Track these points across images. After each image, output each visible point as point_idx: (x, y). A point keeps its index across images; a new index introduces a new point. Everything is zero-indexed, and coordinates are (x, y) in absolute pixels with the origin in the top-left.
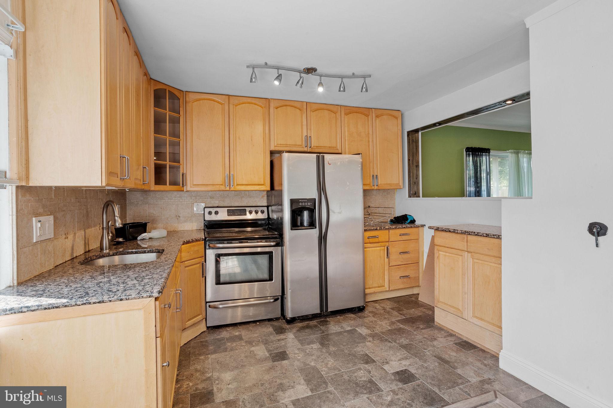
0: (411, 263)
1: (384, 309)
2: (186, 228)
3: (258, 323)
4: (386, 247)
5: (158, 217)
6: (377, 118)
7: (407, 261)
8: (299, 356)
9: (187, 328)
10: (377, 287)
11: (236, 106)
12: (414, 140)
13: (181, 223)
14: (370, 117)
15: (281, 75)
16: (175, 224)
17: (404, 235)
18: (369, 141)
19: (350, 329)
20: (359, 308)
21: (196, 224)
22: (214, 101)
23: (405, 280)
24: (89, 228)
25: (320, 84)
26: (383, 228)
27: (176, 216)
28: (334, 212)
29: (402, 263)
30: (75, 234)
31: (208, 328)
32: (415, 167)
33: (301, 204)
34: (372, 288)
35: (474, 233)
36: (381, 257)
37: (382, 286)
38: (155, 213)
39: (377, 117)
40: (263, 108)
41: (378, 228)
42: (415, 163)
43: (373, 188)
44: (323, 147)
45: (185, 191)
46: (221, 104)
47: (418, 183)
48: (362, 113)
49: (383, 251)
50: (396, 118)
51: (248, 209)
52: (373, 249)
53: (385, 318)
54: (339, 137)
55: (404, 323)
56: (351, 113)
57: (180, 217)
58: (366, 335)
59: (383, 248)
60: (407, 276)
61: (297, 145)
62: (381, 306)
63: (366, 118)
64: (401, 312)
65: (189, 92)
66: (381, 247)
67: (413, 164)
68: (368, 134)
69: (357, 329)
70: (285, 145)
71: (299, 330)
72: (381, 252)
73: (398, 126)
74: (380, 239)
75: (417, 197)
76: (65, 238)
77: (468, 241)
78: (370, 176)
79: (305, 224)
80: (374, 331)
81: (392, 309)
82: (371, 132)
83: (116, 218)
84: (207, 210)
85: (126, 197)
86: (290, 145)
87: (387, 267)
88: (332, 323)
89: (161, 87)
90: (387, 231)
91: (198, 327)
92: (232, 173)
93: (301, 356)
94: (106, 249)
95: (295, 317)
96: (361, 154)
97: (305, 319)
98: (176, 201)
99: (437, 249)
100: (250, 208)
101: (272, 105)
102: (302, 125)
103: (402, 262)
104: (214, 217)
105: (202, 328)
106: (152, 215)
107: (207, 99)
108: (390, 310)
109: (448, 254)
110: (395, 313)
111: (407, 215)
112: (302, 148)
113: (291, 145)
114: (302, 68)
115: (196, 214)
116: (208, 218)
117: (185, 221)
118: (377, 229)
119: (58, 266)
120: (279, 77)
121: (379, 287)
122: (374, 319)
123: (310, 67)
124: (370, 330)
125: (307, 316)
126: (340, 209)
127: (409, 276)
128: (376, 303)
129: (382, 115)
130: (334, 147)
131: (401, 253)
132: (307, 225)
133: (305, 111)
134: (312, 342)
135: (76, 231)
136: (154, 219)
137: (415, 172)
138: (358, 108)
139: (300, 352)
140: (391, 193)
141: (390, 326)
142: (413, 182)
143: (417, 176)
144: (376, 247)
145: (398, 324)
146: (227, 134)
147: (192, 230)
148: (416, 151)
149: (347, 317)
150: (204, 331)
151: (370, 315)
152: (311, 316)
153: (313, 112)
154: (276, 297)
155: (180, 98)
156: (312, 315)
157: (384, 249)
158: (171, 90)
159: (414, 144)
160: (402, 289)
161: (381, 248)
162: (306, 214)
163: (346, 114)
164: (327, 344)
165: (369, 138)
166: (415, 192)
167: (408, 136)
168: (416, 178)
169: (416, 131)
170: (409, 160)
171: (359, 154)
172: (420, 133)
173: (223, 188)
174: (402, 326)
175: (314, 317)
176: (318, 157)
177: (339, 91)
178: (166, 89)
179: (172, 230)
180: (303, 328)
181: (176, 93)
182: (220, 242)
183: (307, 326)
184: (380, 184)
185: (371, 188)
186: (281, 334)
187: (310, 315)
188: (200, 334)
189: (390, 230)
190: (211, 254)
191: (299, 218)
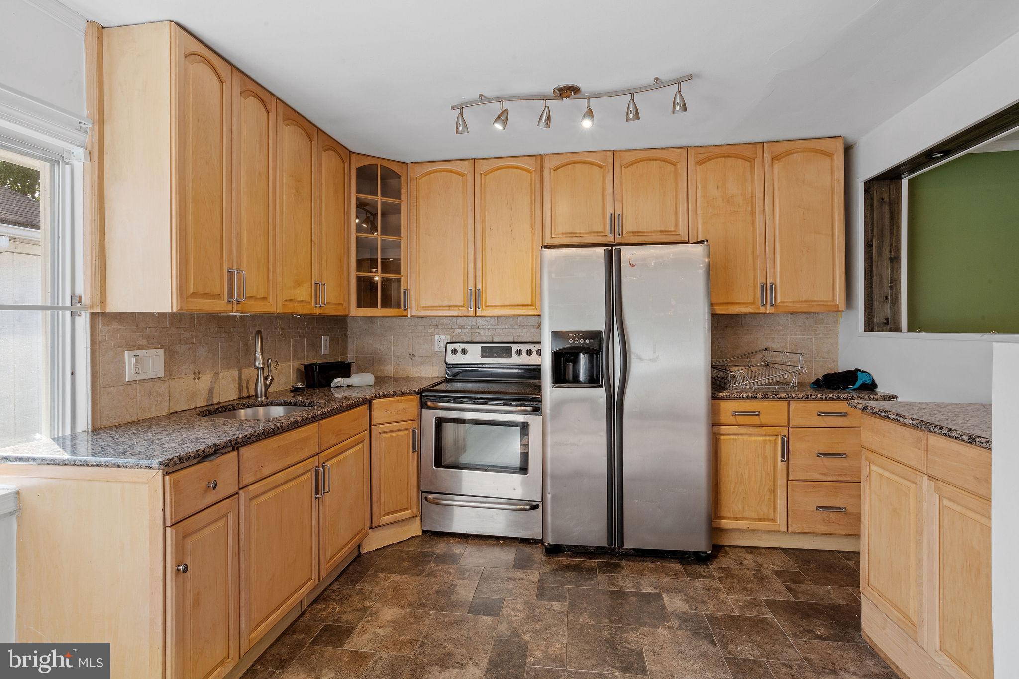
0: (850, 479)
1: (759, 568)
2: (423, 374)
3: (502, 542)
4: (780, 437)
5: (386, 355)
6: (777, 161)
7: (839, 475)
8: (516, 616)
9: (384, 525)
10: (755, 519)
11: (486, 175)
12: (885, 200)
13: (417, 366)
14: (757, 164)
15: (506, 110)
16: (408, 367)
17: (827, 414)
18: (753, 213)
19: (650, 592)
20: (696, 554)
21: (438, 369)
22: (451, 171)
23: (833, 516)
24: (249, 366)
25: (590, 114)
26: (771, 397)
27: (410, 355)
28: (641, 359)
29: (824, 478)
30: (217, 374)
31: (424, 532)
32: (886, 262)
33: (571, 341)
34: (742, 519)
35: (941, 428)
36: (765, 457)
37: (768, 519)
38: (382, 349)
39: (775, 158)
40: (530, 173)
41: (759, 396)
42: (887, 252)
43: (763, 310)
44: (647, 232)
45: (409, 316)
46: (462, 175)
47: (897, 298)
48: (736, 156)
49: (772, 445)
50: (830, 155)
51: (515, 347)
52: (745, 437)
53: (745, 589)
54: (682, 209)
55: (781, 612)
56: (710, 160)
57: (415, 356)
58: (672, 613)
59: (773, 438)
60: (839, 508)
61: (593, 233)
62: (754, 561)
63: (748, 164)
64: (793, 586)
65: (415, 163)
66: (766, 435)
67: (880, 254)
68: (752, 197)
69: (664, 596)
70: (571, 233)
71: (556, 570)
72: (768, 446)
73: (832, 172)
74: (764, 419)
75: (890, 331)
76: (194, 379)
77: (930, 448)
78: (755, 287)
79: (582, 377)
80: (695, 610)
81: (778, 573)
82: (758, 194)
83: (257, 354)
84: (451, 347)
85: (347, 325)
86: (580, 233)
87: (781, 481)
88: (625, 572)
89: (368, 163)
90: (784, 404)
91: (405, 528)
92: (479, 287)
93: (521, 616)
94: (261, 397)
95: (563, 545)
96: (707, 241)
97: (581, 553)
98: (410, 331)
99: (866, 456)
100: (519, 345)
101: (548, 165)
102: (604, 196)
103: (825, 474)
104: (459, 359)
105: (415, 529)
106: (379, 351)
107: (441, 171)
108: (770, 574)
109: (886, 474)
110: (779, 584)
111: (859, 370)
112: (606, 237)
113: (583, 233)
114: (550, 89)
115: (437, 353)
116: (451, 359)
117: (422, 363)
118: (756, 398)
119: (177, 412)
120: (503, 117)
121: (760, 520)
122: (718, 585)
123: (563, 84)
124: (690, 606)
125: (585, 547)
126: (654, 352)
127: (845, 508)
128: (751, 552)
129: (789, 153)
130: (671, 231)
131: (821, 454)
132: (585, 379)
133: (610, 168)
134: (559, 598)
135: (220, 370)
136: (381, 357)
137: (886, 272)
138: (728, 147)
139: (524, 609)
140: (826, 320)
141: (741, 608)
142: (880, 297)
143: (894, 282)
144: (755, 435)
145: (765, 610)
146: (471, 221)
147: (432, 378)
148: (893, 225)
149: (663, 567)
150: (418, 537)
151: (715, 574)
152: (593, 549)
153: (626, 168)
154: (535, 503)
155: (400, 175)
156: (596, 547)
157: (775, 442)
158: (385, 164)
159: (886, 209)
160: (822, 534)
161: (768, 438)
162: (583, 359)
163: (699, 163)
164: (581, 609)
165: (753, 205)
166: (887, 320)
167: (867, 190)
168: (891, 287)
169: (892, 176)
170: (869, 246)
171: (702, 242)
172: (905, 182)
173: (463, 312)
174: (770, 616)
175: (598, 552)
176: (608, 254)
177: (627, 120)
178: (377, 165)
179: (404, 375)
180: (567, 567)
181: (395, 168)
182: (442, 400)
183: (576, 565)
184: (781, 302)
185: (757, 311)
186: (520, 570)
187: (590, 546)
188: (410, 539)
189: (791, 402)
190: (430, 417)
191: (571, 366)
